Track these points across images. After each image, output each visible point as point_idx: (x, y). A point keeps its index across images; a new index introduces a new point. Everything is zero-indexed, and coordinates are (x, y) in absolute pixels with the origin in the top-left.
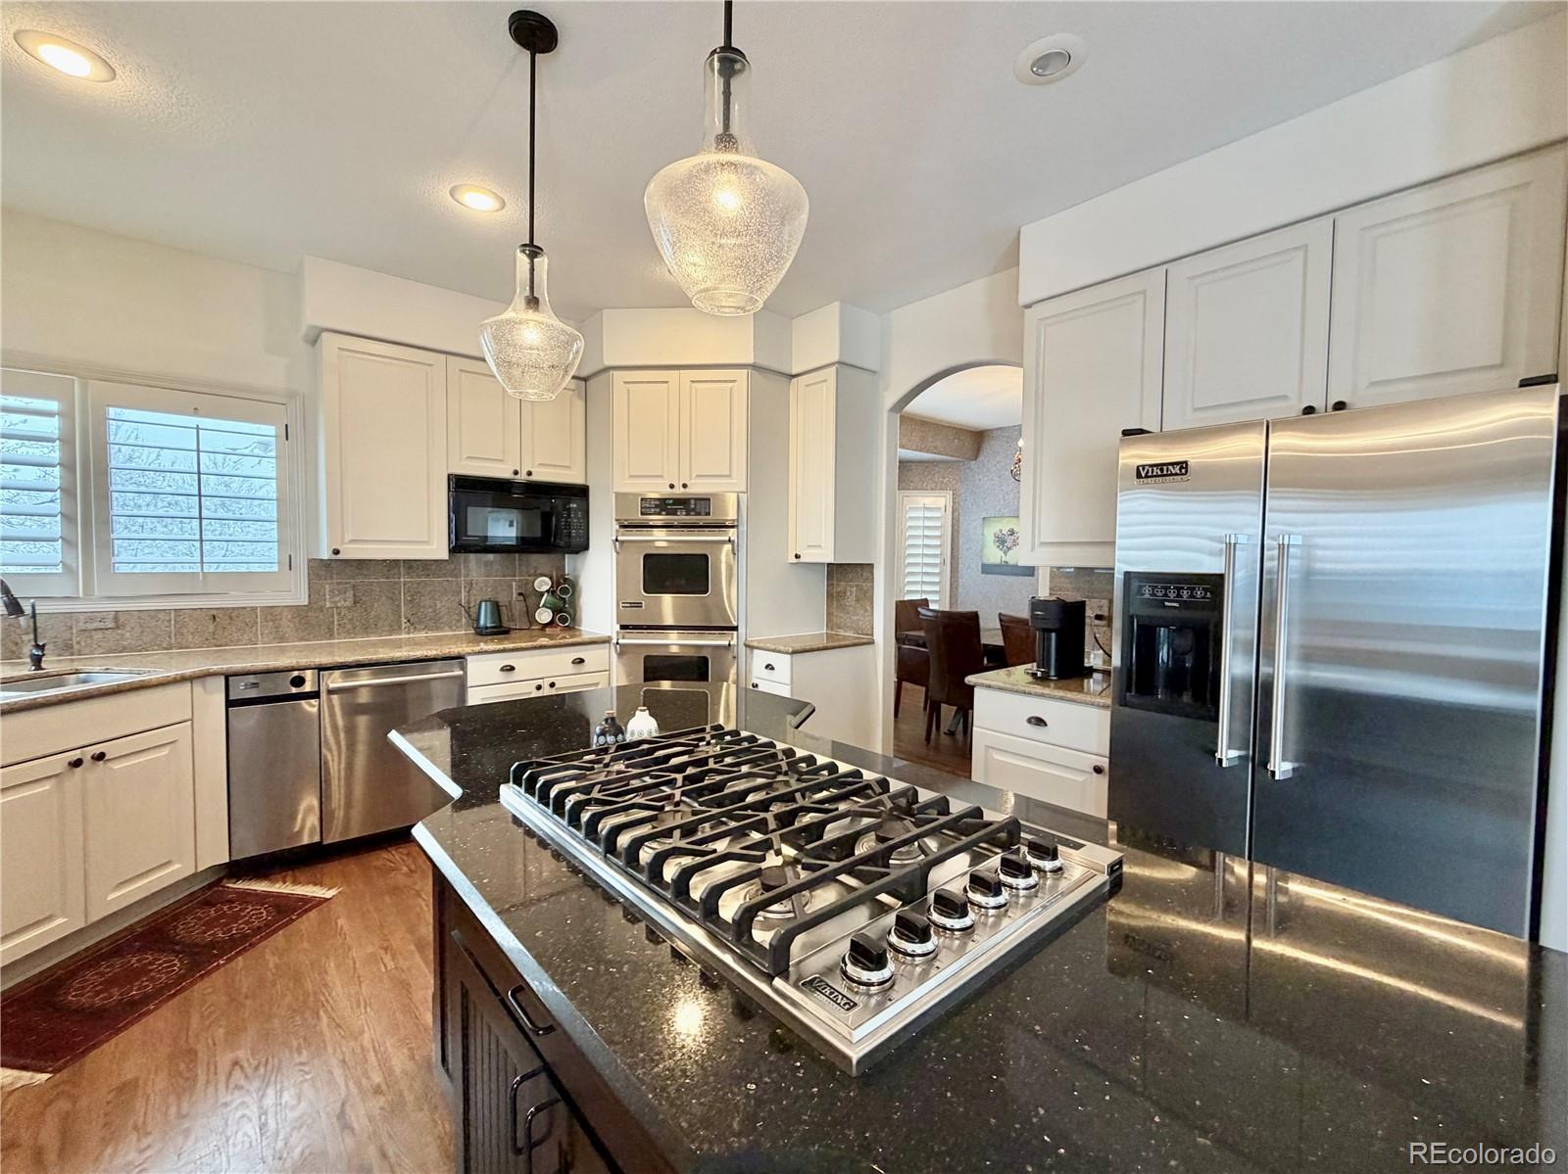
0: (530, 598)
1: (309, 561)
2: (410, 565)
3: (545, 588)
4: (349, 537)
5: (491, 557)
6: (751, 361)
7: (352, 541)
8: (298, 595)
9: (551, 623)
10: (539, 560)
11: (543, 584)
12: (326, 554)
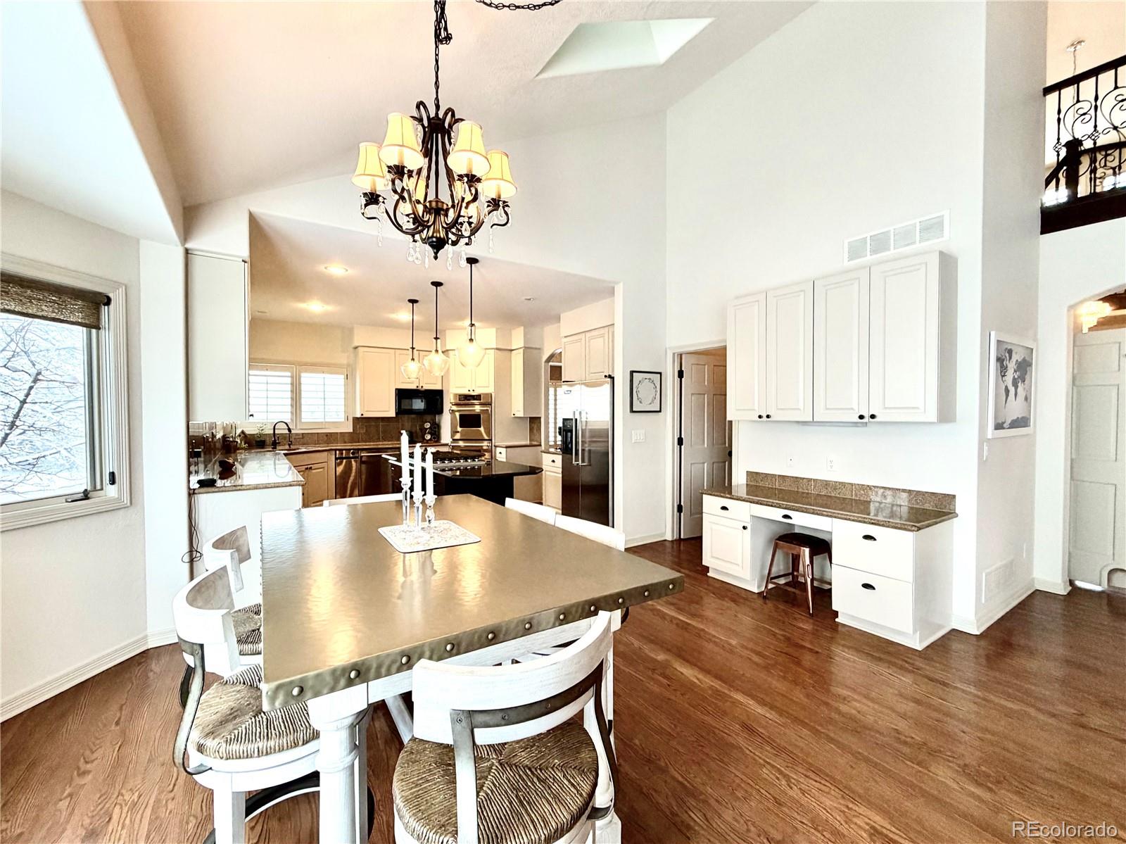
0: (423, 431)
1: (353, 418)
2: (383, 419)
3: (428, 427)
4: (366, 409)
5: (413, 416)
6: (495, 347)
7: (367, 411)
8: (349, 428)
9: (430, 440)
10: (429, 417)
11: (427, 425)
12: (359, 416)
